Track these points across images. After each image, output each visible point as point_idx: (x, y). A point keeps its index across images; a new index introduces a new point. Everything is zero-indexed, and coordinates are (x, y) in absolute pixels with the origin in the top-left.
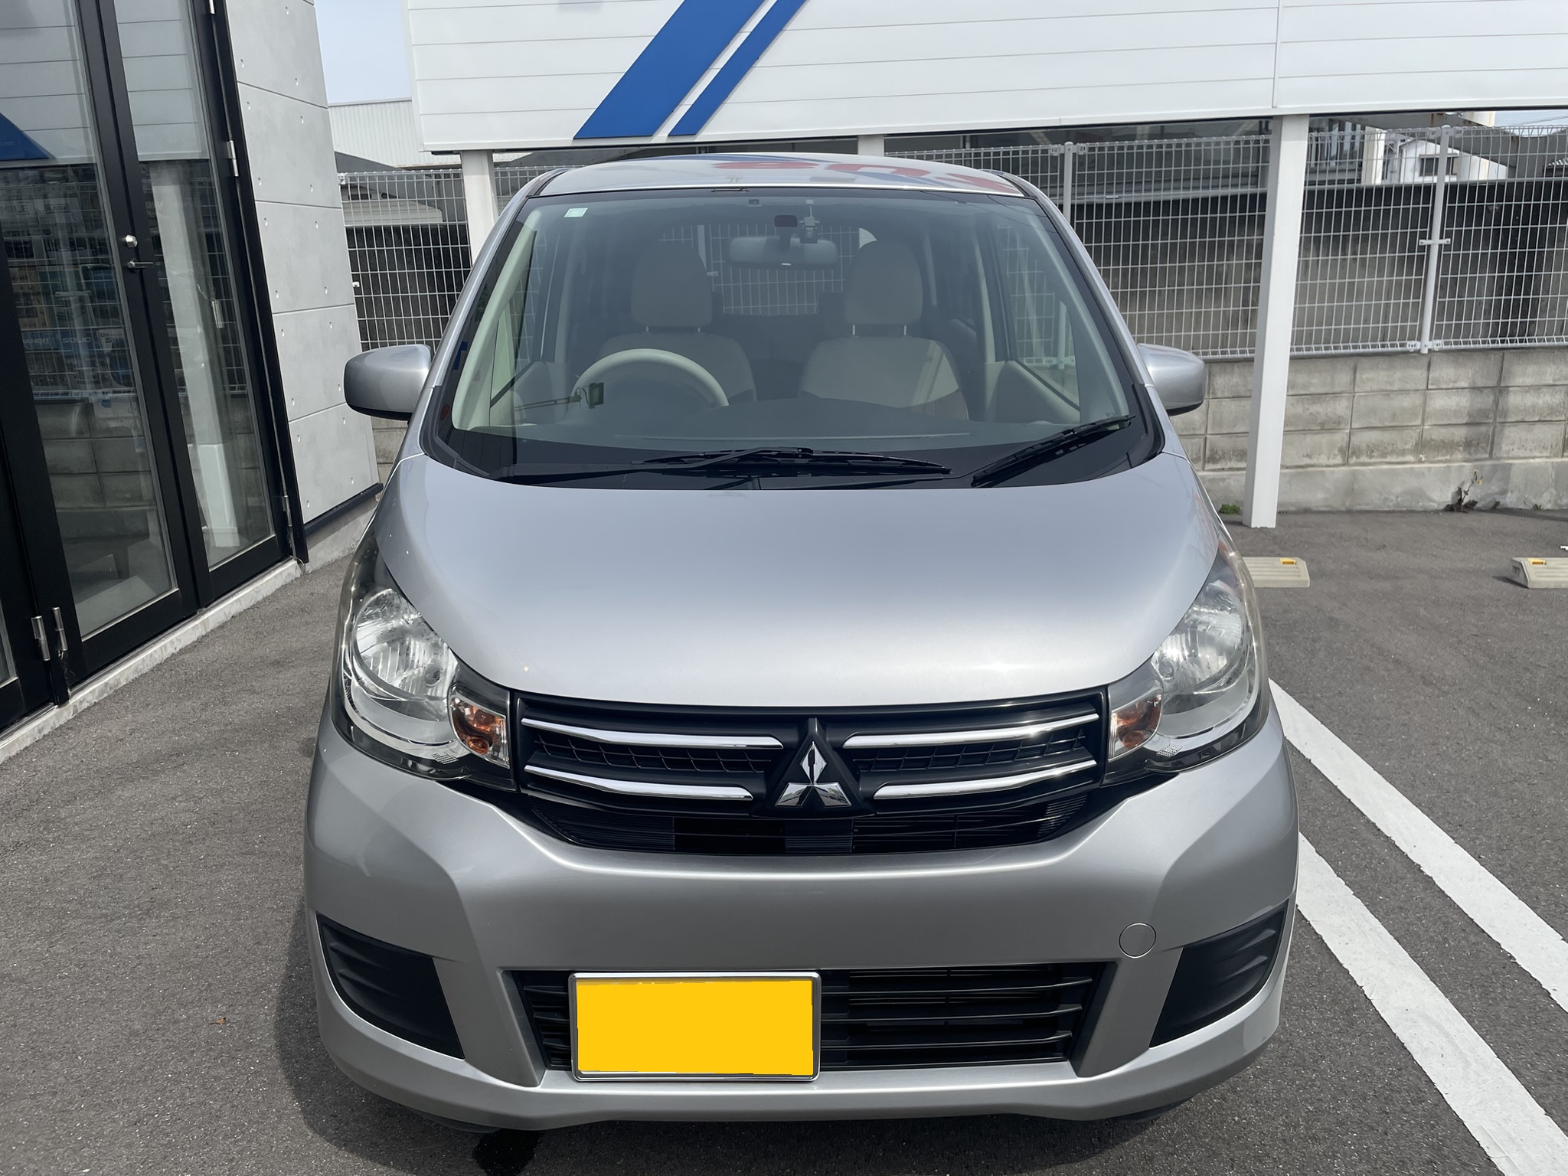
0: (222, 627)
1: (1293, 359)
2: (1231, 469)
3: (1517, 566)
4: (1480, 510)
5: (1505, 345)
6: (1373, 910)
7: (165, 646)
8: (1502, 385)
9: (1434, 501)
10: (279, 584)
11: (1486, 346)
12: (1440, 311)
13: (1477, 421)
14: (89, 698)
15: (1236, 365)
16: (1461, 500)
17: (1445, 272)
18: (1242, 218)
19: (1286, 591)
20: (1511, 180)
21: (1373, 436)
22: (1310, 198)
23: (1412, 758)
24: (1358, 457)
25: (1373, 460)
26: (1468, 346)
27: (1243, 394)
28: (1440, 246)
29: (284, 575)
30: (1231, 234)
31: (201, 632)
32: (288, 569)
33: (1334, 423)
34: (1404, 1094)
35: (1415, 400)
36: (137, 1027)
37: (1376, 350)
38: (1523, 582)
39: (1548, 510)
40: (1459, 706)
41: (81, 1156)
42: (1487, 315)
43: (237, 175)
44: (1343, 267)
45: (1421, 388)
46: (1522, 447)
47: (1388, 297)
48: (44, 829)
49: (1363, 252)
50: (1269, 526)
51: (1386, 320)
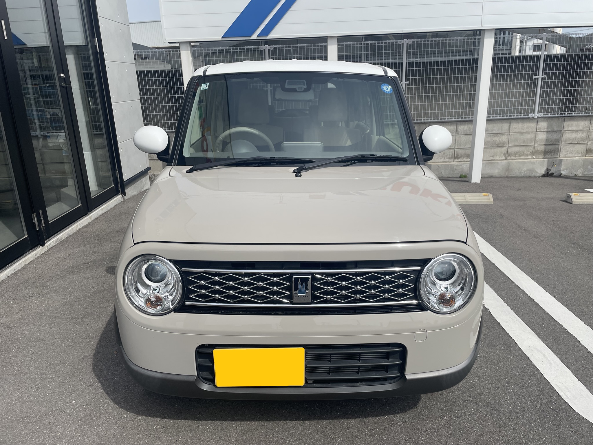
0: (97, 219)
1: (487, 120)
2: (464, 161)
3: (569, 196)
4: (555, 177)
5: (565, 115)
6: (517, 314)
7: (77, 225)
8: (564, 130)
9: (538, 173)
10: (116, 203)
11: (558, 115)
12: (541, 102)
13: (554, 143)
14: (52, 244)
15: (466, 122)
16: (548, 173)
17: (544, 88)
18: (469, 68)
19: (485, 205)
20: (568, 53)
21: (517, 149)
22: (495, 60)
23: (531, 263)
24: (511, 157)
25: (516, 158)
26: (552, 116)
27: (469, 133)
28: (542, 78)
29: (117, 200)
30: (465, 74)
31: (89, 221)
32: (118, 198)
33: (502, 144)
34: (529, 373)
35: (532, 136)
36: (86, 354)
37: (518, 117)
38: (570, 201)
39: (580, 176)
40: (547, 245)
41: (72, 397)
42: (559, 104)
43: (98, 51)
44: (506, 86)
45: (534, 131)
46: (571, 153)
47: (522, 97)
48: (42, 289)
49: (514, 80)
50: (478, 182)
51: (521, 106)
